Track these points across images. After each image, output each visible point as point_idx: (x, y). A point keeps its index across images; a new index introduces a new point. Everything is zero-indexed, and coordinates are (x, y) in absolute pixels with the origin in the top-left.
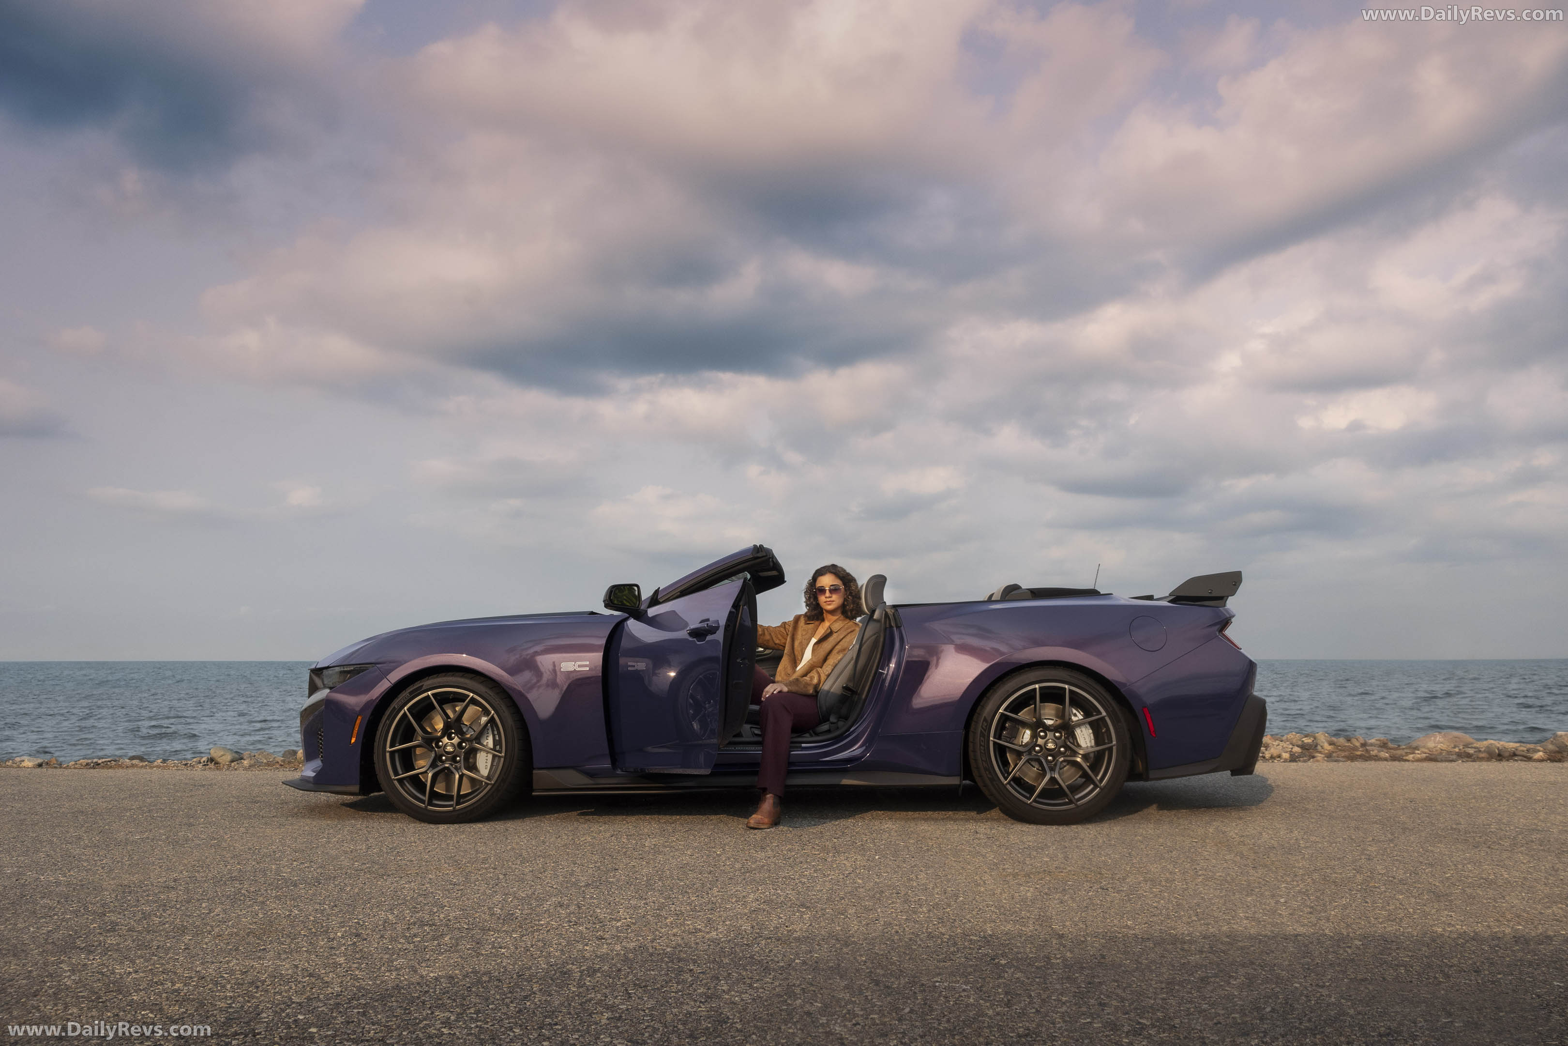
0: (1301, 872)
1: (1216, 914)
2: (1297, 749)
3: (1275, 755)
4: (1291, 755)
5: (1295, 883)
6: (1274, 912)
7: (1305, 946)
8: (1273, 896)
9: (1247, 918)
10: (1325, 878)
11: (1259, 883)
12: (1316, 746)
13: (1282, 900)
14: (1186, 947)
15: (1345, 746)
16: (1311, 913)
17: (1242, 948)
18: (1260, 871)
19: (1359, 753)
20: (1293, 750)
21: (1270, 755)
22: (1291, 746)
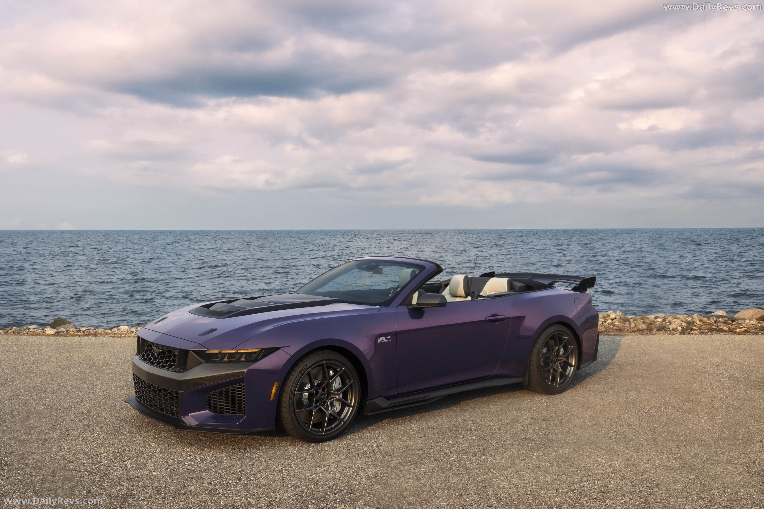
0: (704, 404)
1: (681, 422)
2: (684, 324)
3: (674, 328)
4: (682, 328)
5: (703, 409)
6: (699, 421)
7: (712, 434)
8: (697, 414)
9: (692, 423)
10: (713, 406)
11: (691, 409)
12: (694, 322)
13: (701, 416)
14: (677, 434)
15: (707, 322)
16: (711, 421)
17: (694, 434)
18: (690, 404)
19: (714, 327)
20: (683, 325)
21: (672, 328)
22: (681, 322)
